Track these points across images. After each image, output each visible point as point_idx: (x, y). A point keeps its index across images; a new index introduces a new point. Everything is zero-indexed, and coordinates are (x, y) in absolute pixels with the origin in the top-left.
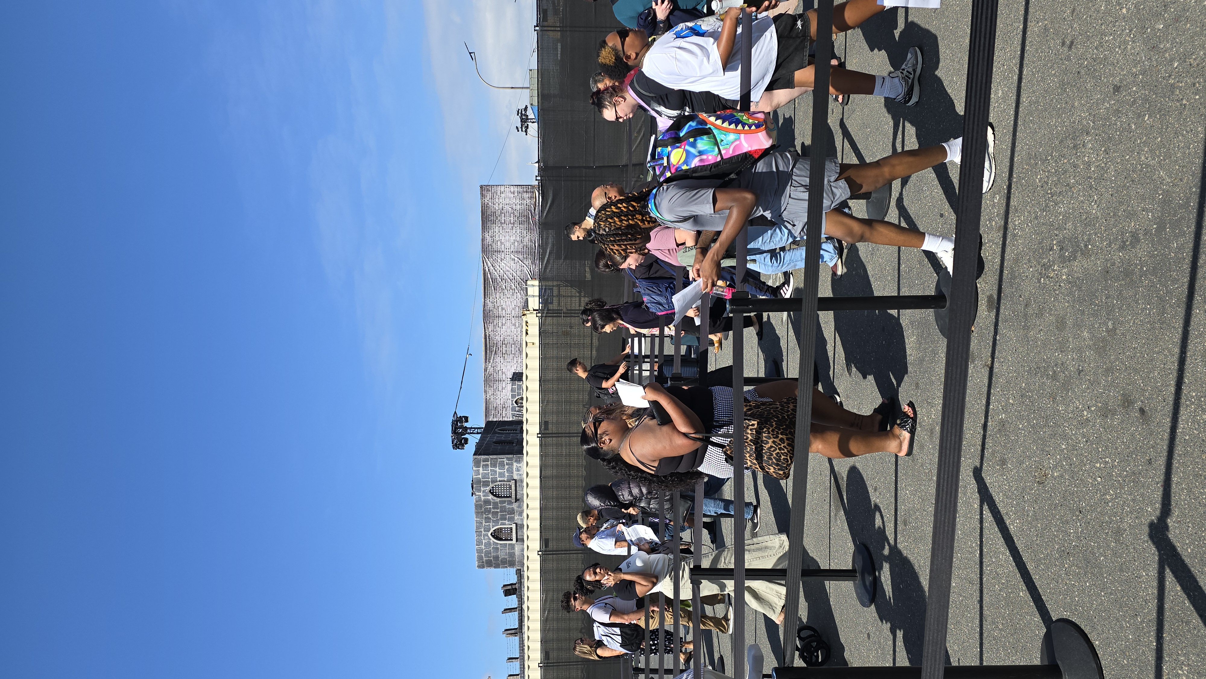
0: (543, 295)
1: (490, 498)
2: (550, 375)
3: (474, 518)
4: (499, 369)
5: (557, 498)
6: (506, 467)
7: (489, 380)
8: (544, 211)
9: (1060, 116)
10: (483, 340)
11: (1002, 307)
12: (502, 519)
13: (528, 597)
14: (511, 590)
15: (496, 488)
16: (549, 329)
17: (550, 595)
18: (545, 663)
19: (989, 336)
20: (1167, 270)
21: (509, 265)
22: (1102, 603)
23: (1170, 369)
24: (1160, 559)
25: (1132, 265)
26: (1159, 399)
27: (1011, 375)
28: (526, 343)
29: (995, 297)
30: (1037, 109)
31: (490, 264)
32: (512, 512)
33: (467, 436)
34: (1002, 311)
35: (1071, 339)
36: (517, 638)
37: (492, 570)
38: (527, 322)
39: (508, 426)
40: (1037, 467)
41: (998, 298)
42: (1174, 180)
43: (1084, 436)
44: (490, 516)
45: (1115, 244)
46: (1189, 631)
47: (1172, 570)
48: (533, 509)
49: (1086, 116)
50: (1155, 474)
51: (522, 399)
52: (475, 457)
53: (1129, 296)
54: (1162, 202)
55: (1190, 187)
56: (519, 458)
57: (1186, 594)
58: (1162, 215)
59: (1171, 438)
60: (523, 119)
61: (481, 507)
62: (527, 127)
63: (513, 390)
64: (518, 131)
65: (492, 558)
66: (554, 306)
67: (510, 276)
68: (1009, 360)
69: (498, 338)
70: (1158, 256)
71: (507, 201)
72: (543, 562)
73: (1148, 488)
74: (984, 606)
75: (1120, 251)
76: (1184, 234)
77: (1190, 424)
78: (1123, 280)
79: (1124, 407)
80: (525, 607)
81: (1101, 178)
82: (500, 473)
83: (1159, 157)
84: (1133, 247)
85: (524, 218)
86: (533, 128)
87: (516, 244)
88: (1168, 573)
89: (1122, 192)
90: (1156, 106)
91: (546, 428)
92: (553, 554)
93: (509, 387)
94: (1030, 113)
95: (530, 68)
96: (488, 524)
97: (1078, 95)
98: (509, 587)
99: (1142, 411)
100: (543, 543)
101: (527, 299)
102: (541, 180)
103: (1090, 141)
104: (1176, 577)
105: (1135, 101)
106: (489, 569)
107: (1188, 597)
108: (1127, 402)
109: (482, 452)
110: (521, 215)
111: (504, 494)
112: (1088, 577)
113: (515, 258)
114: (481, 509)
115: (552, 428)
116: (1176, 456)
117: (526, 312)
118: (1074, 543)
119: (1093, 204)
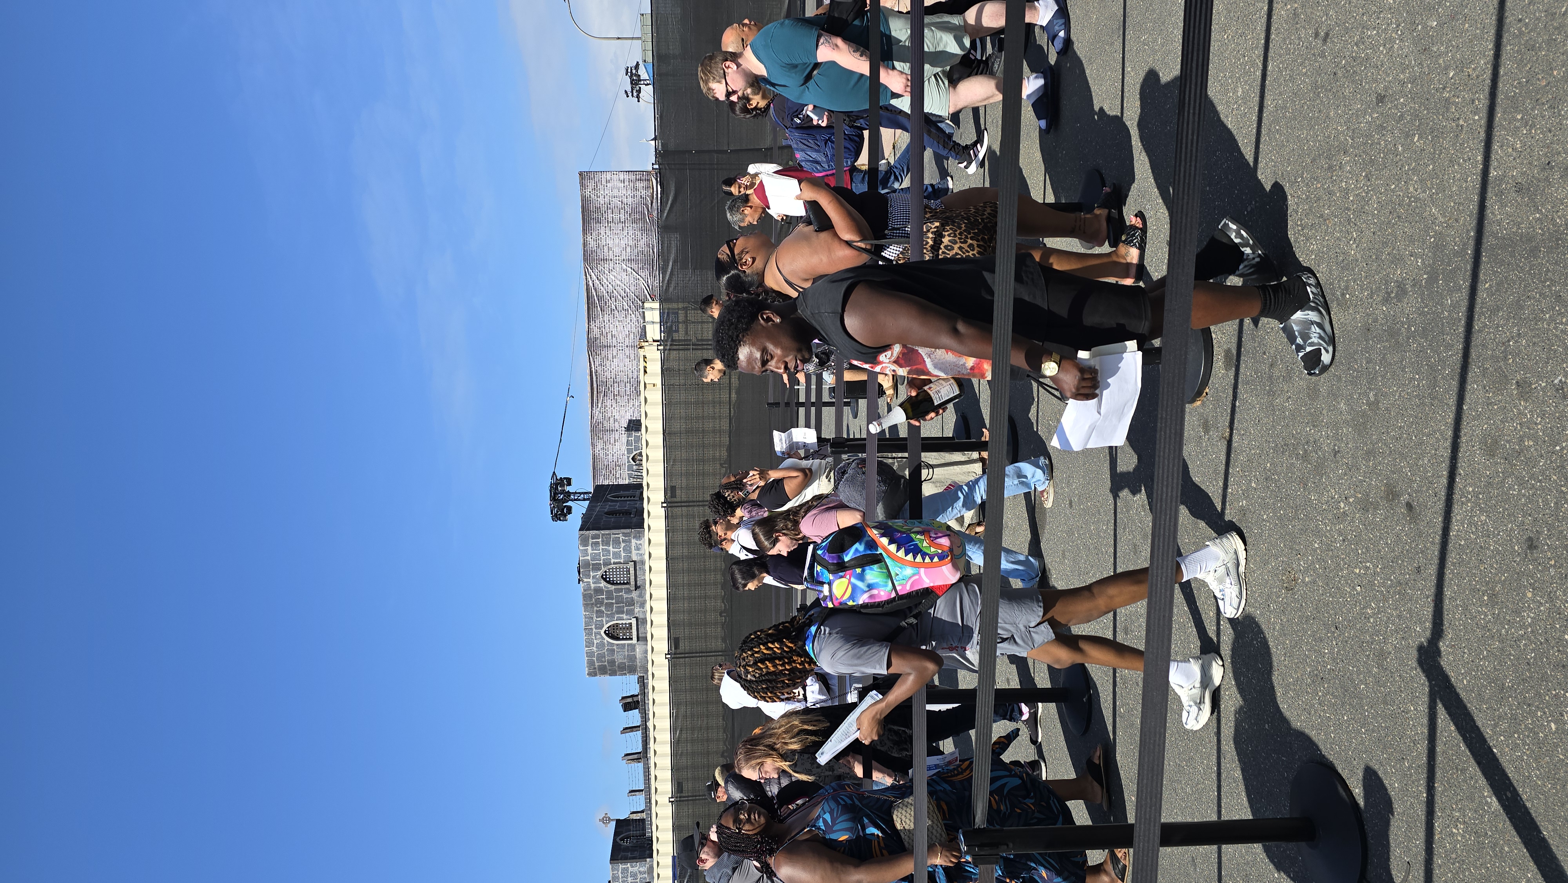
0: (665, 320)
1: (602, 585)
2: (677, 426)
3: (581, 612)
4: (610, 415)
5: (689, 585)
6: (623, 545)
7: (598, 430)
8: (664, 210)
9: (1312, 127)
10: (589, 378)
11: (1243, 366)
12: (618, 613)
13: (654, 713)
14: (630, 703)
15: (609, 572)
16: (674, 365)
17: (683, 709)
18: (677, 798)
19: (1227, 401)
20: (1440, 332)
21: (619, 277)
22: (1362, 743)
23: (1442, 455)
24: (1430, 691)
25: (1398, 323)
26: (1429, 493)
27: (1253, 452)
28: (645, 384)
29: (1234, 352)
30: (1284, 117)
31: (595, 277)
32: (631, 603)
33: (569, 503)
34: (1242, 370)
35: (1325, 412)
36: (641, 765)
37: (607, 678)
38: (645, 357)
39: (623, 491)
40: (1285, 569)
41: (1237, 353)
42: (1449, 220)
43: (1340, 534)
44: (603, 608)
45: (1378, 295)
46: (1465, 781)
47: (1444, 705)
48: (657, 600)
49: (1344, 131)
50: (1425, 586)
51: (640, 454)
52: (581, 532)
53: (1394, 361)
54: (1433, 247)
55: (1468, 231)
56: (639, 533)
57: (1461, 736)
58: (1434, 263)
59: (1443, 542)
60: (634, 80)
61: (591, 597)
62: (639, 91)
63: (628, 443)
64: (628, 96)
65: (606, 663)
66: (680, 335)
67: (622, 293)
68: (1251, 433)
69: (608, 374)
70: (1429, 313)
71: (615, 192)
72: (672, 667)
73: (1416, 602)
74: (1222, 740)
75: (1383, 305)
76: (1460, 289)
77: (1466, 526)
78: (1387, 341)
79: (1388, 500)
80: (650, 724)
81: (1361, 212)
82: (614, 553)
83: (1430, 189)
84: (1400, 301)
85: (637, 215)
86: (647, 92)
87: (628, 249)
88: (1440, 707)
89: (1385, 231)
90: (1428, 124)
91: (673, 495)
92: (685, 657)
93: (624, 438)
94: (1276, 121)
95: (642, 12)
96: (600, 619)
97: (1334, 103)
98: (629, 700)
99: (1409, 506)
100: (673, 644)
101: (645, 326)
102: (660, 169)
103: (1348, 162)
104: (1450, 714)
105: (1402, 116)
106: (602, 676)
107: (1463, 740)
108: (1392, 494)
109: (591, 527)
110: (634, 210)
111: (620, 580)
112: (1345, 709)
113: (628, 269)
114: (591, 599)
115: (681, 495)
116: (1449, 564)
117: (643, 344)
118: (1329, 667)
119: (1351, 242)
